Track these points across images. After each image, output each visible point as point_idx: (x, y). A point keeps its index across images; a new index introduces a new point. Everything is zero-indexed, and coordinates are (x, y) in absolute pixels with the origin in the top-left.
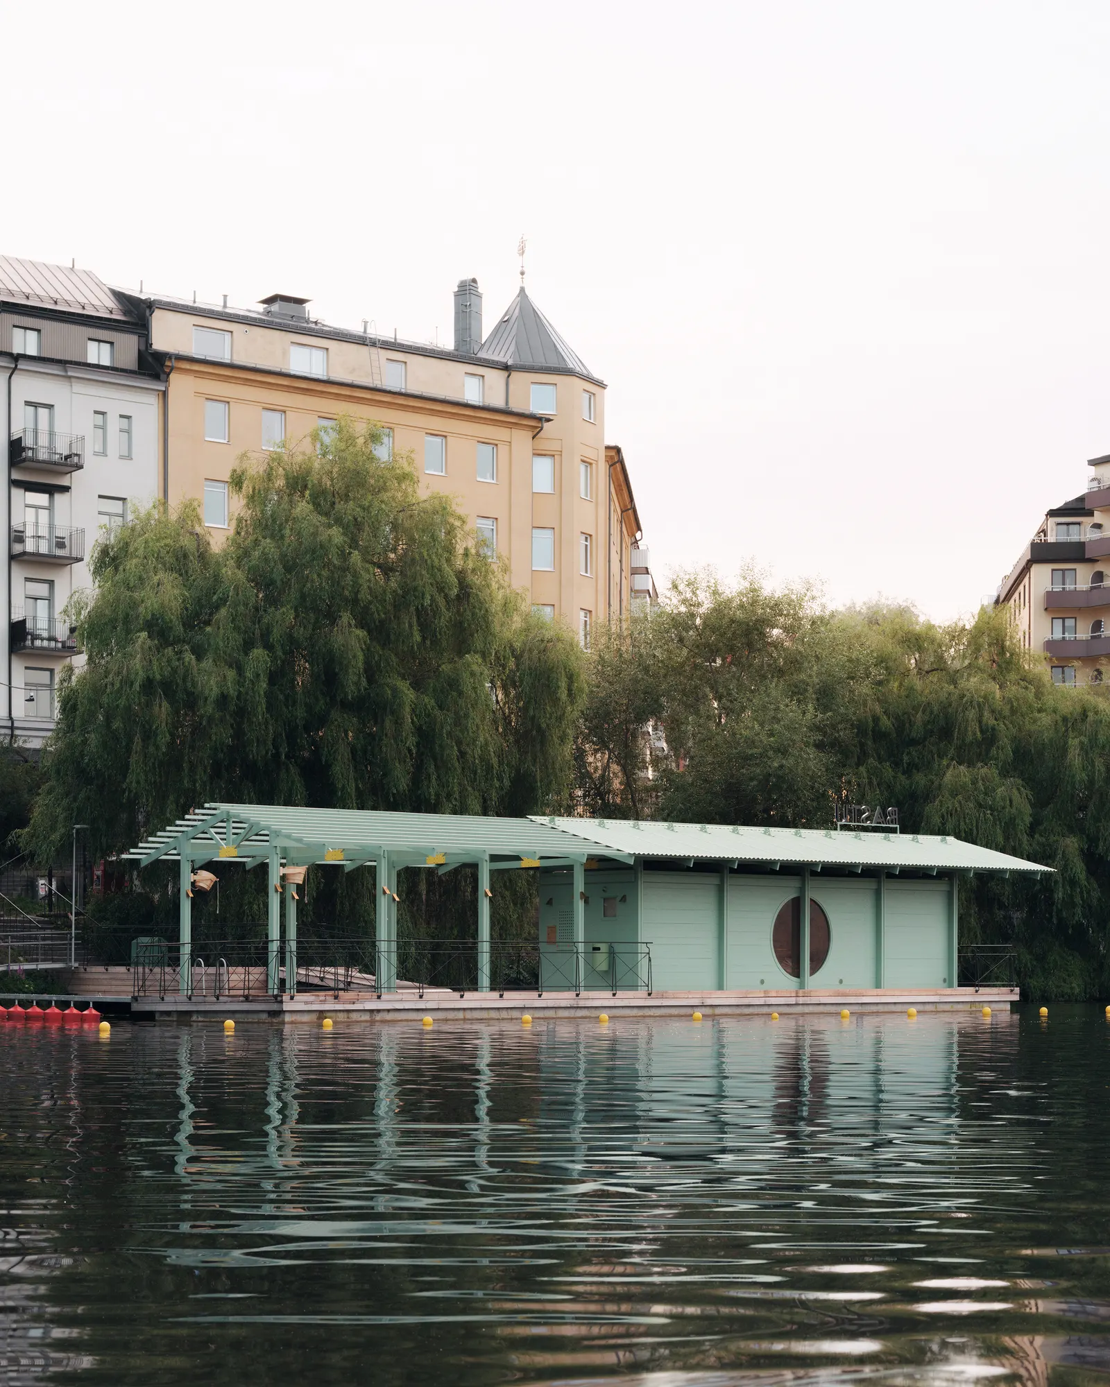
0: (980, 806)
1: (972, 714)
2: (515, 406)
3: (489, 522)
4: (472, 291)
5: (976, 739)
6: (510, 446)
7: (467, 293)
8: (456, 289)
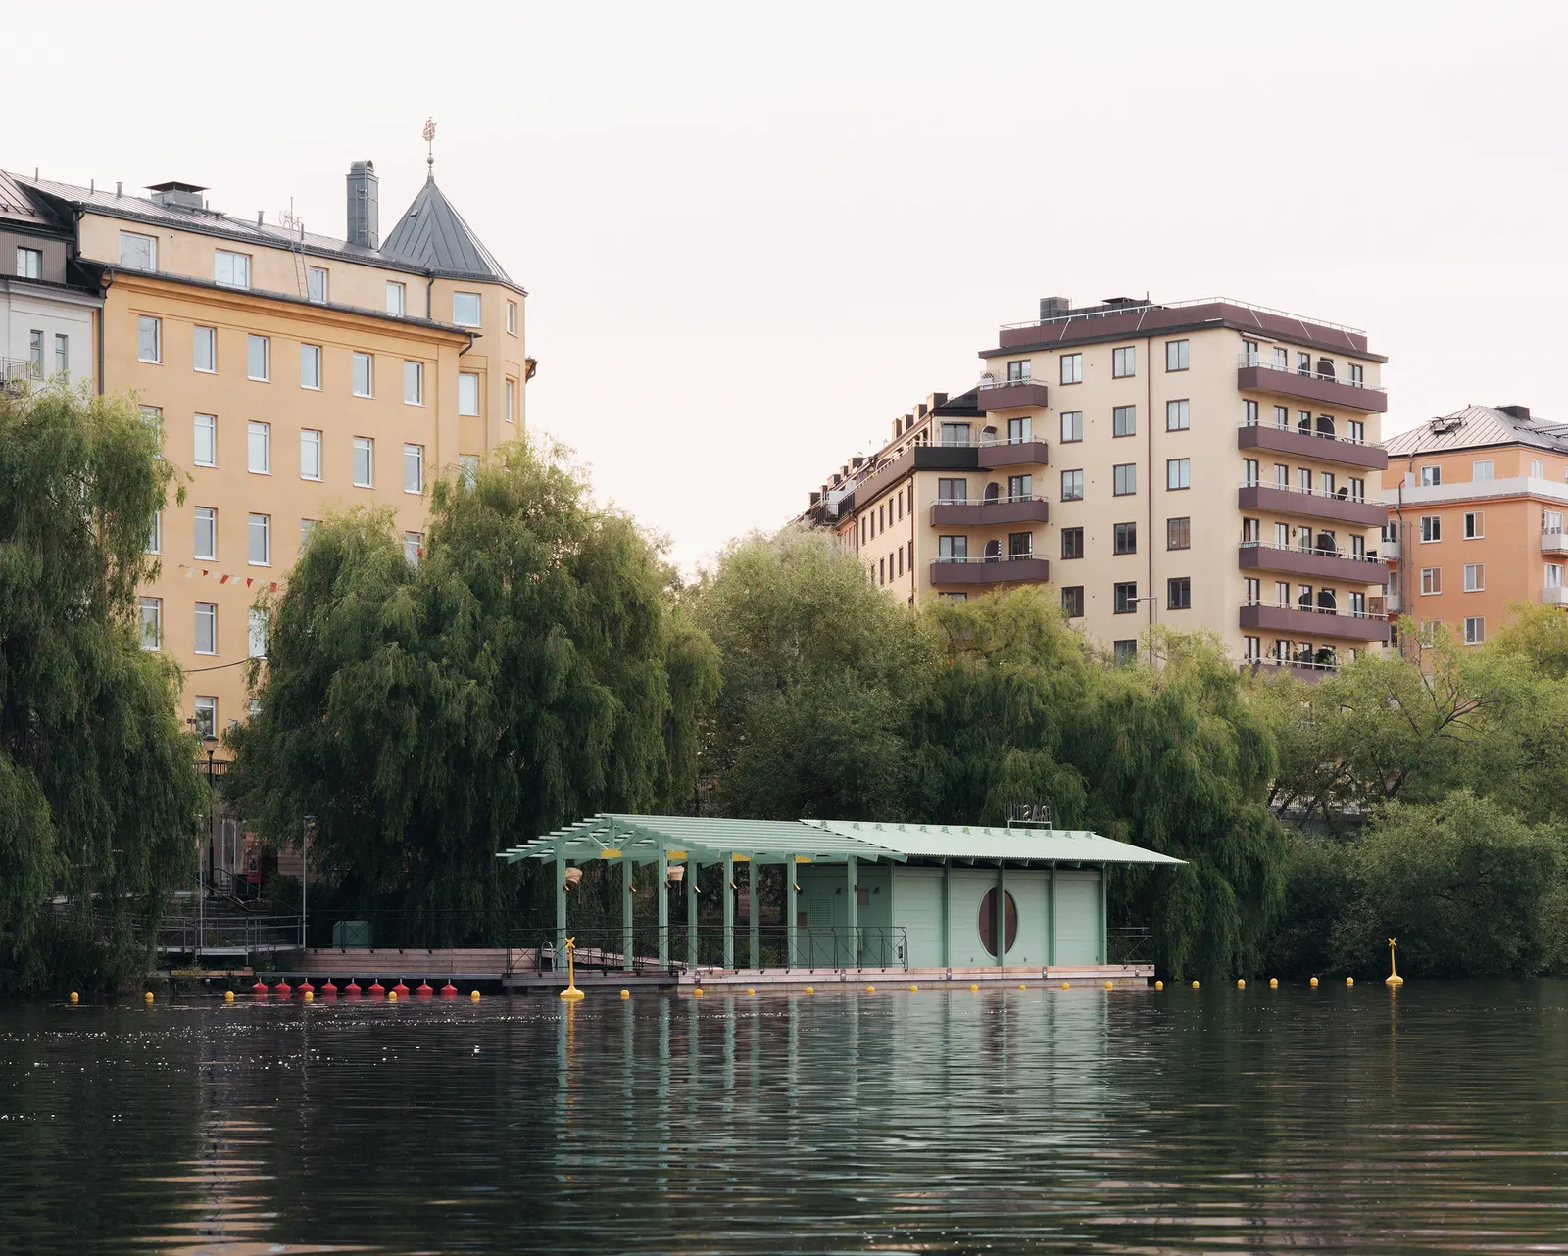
0: (1039, 790)
1: (1022, 699)
2: (436, 320)
3: (415, 449)
4: (369, 177)
5: (1027, 722)
6: (437, 364)
7: (360, 178)
8: (349, 172)
